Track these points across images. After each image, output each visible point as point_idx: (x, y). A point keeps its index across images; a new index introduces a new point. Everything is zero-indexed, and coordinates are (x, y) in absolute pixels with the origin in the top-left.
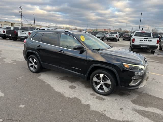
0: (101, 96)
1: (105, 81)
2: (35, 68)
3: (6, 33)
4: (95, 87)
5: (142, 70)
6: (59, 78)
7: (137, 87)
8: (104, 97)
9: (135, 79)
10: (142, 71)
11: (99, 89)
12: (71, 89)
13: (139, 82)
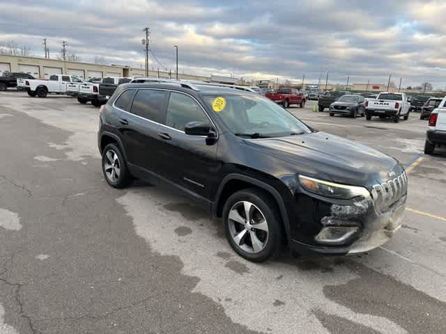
0: (243, 261)
2: (116, 176)
3: (98, 93)
4: (233, 236)
5: (358, 201)
6: (165, 207)
8: (249, 265)
9: (332, 225)
10: (358, 204)
11: (241, 244)
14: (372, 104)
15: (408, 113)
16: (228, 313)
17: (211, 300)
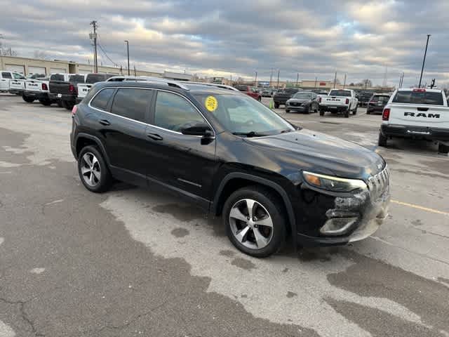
0: (248, 258)
1: (260, 218)
2: (96, 180)
4: (235, 235)
7: (343, 240)
8: (254, 261)
9: (336, 217)
10: (358, 196)
12: (173, 238)
13: (351, 226)
14: (325, 100)
15: (356, 109)
16: (248, 309)
17: (228, 298)
